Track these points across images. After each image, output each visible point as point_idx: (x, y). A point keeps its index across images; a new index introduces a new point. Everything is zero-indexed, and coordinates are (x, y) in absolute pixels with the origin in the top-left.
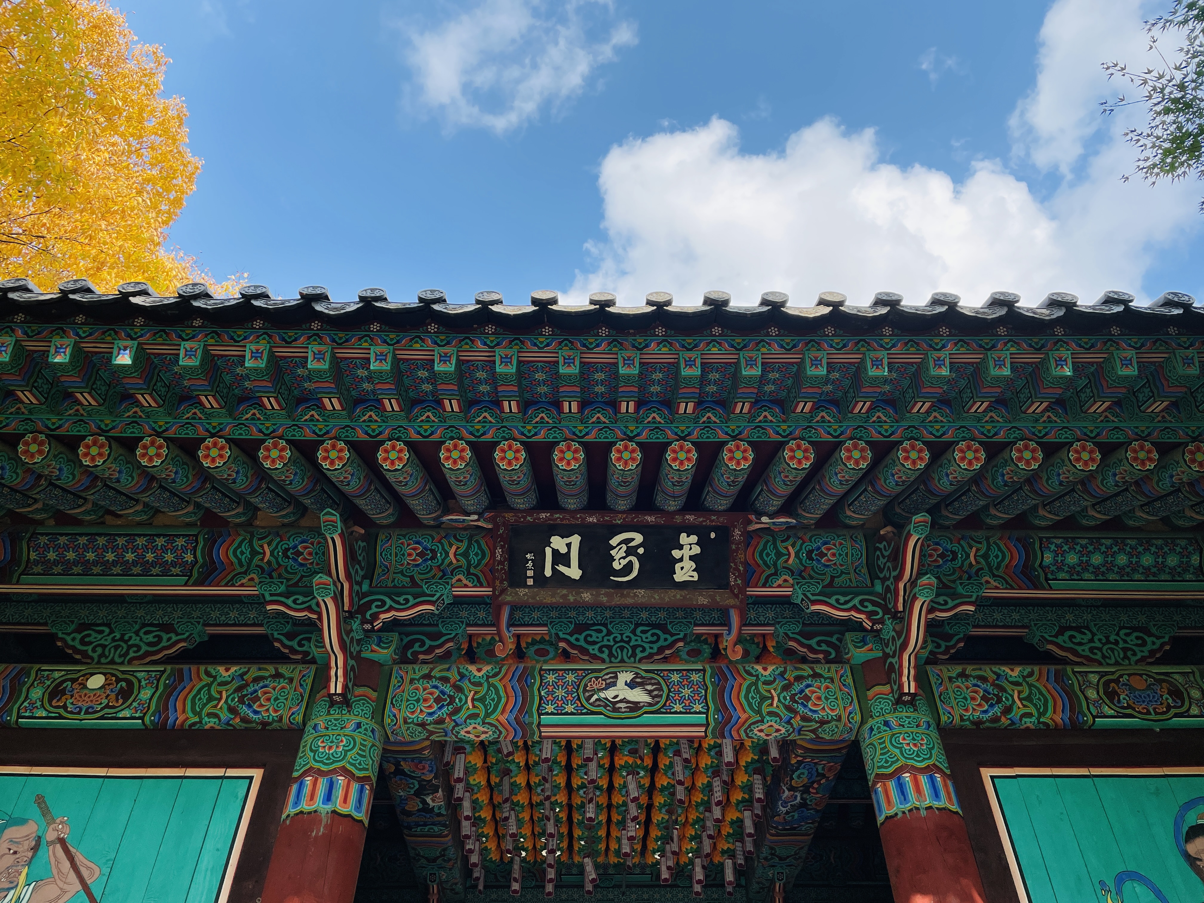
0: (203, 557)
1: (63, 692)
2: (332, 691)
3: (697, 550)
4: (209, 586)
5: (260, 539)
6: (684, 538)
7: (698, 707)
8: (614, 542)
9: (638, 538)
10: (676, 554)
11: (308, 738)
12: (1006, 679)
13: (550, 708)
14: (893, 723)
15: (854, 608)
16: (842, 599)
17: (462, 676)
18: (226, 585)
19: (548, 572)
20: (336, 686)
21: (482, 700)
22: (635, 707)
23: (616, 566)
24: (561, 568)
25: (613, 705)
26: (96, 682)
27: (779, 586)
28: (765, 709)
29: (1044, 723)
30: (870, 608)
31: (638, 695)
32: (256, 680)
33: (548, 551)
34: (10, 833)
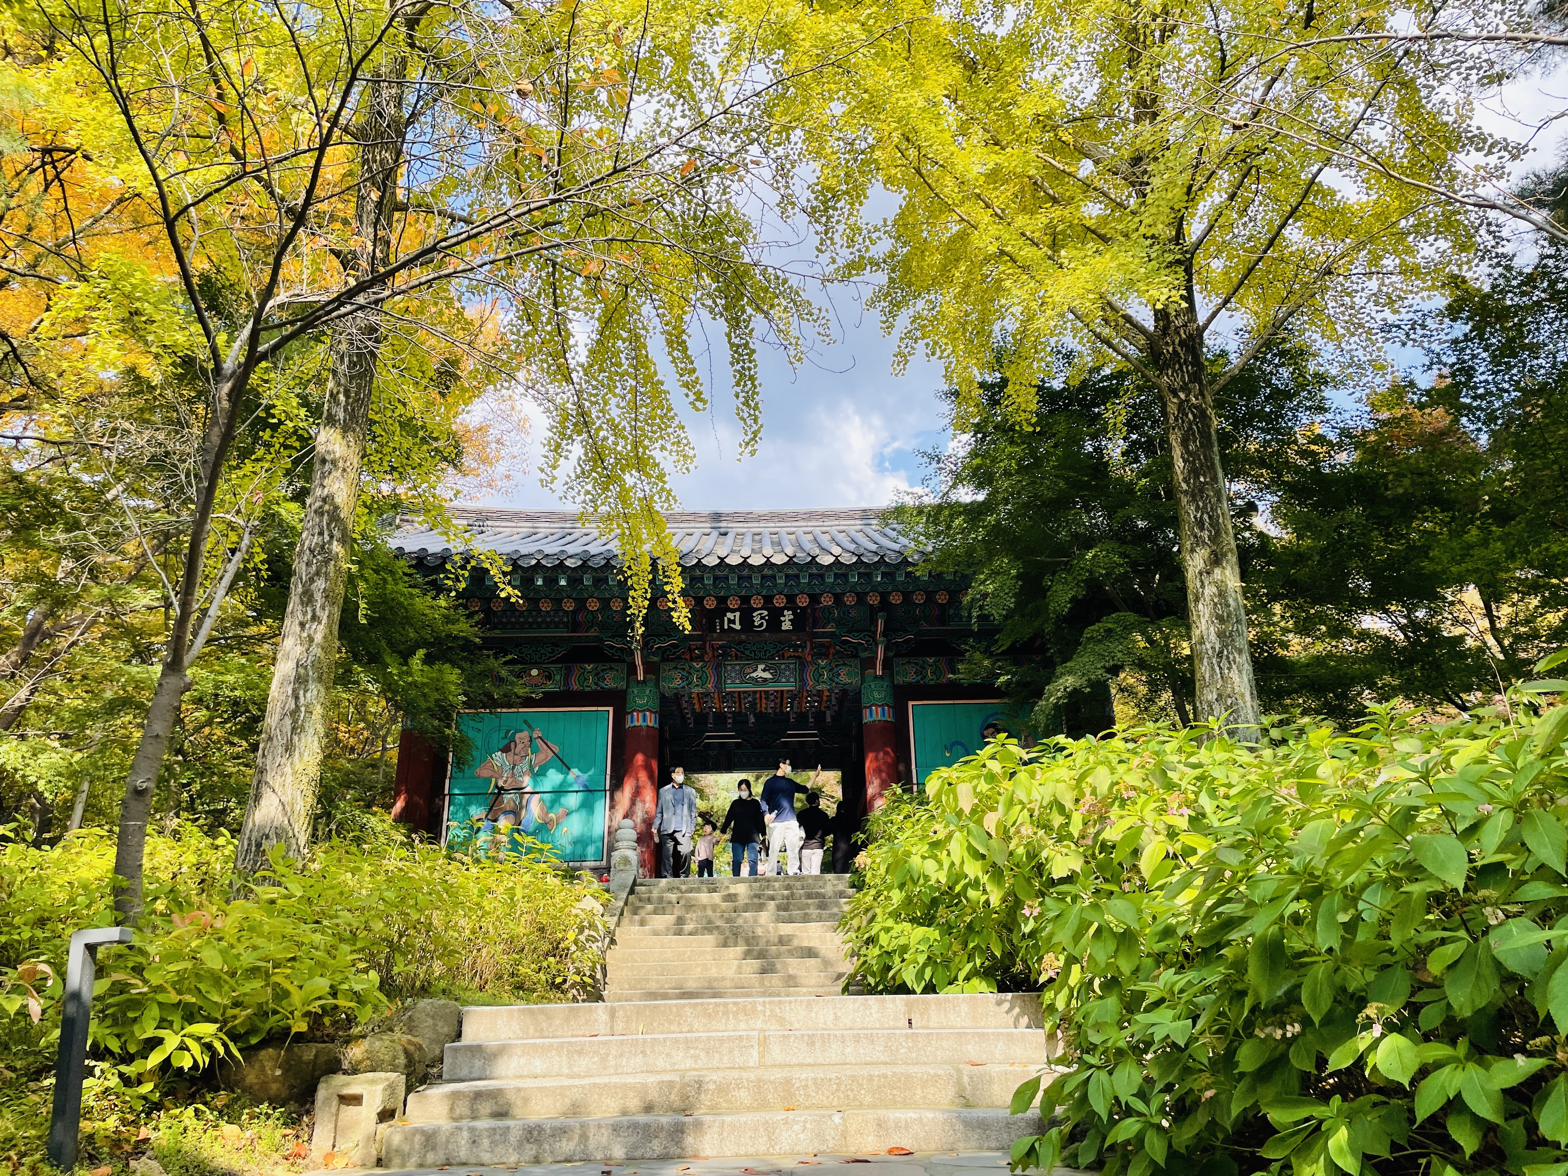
0: (572, 620)
1: (522, 678)
2: (639, 679)
3: (791, 617)
4: (578, 632)
6: (786, 613)
7: (792, 680)
8: (755, 615)
9: (766, 613)
10: (783, 619)
11: (630, 697)
12: (927, 663)
13: (729, 682)
14: (873, 686)
15: (860, 638)
16: (856, 635)
17: (691, 668)
18: (585, 632)
19: (726, 627)
20: (641, 677)
21: (700, 678)
22: (765, 680)
23: (756, 624)
24: (732, 626)
25: (755, 680)
26: (534, 672)
27: (829, 628)
28: (820, 680)
29: (938, 683)
30: (868, 638)
31: (767, 675)
32: (604, 670)
33: (726, 619)
34: (518, 735)
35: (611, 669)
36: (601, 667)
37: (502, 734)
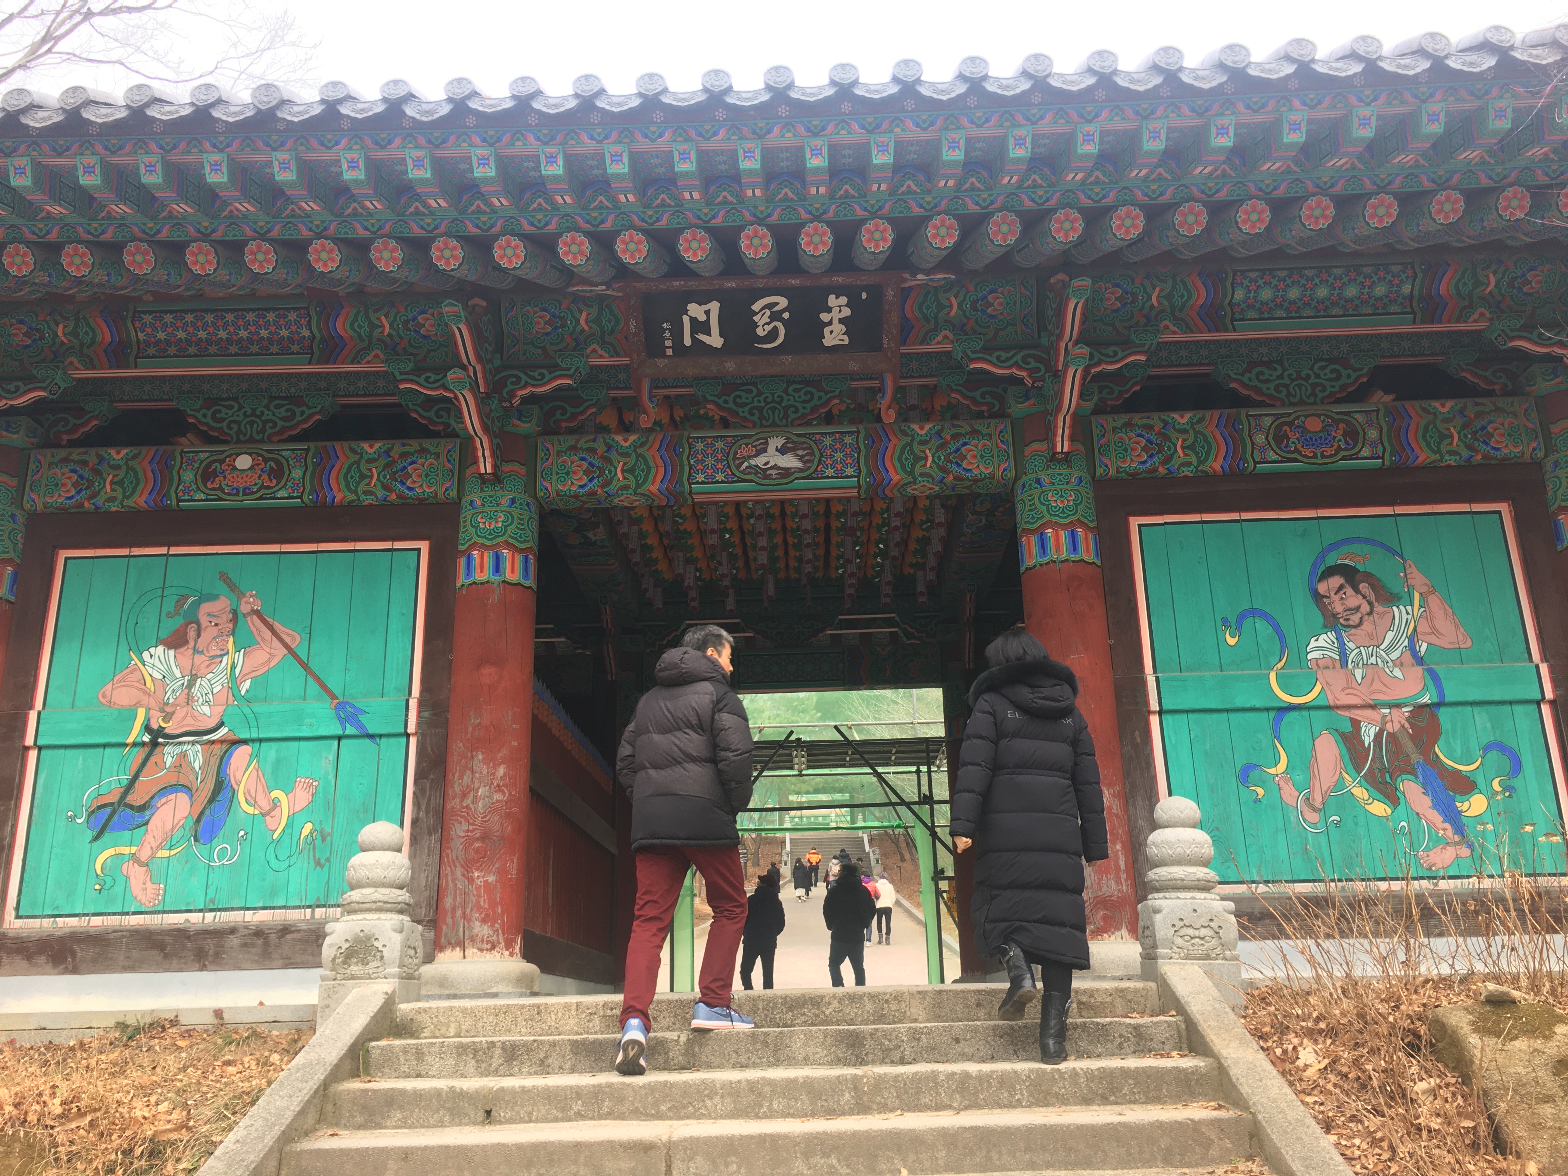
0: (320, 331)
1: (214, 474)
2: (483, 471)
3: (847, 312)
4: (334, 363)
5: (375, 311)
6: (832, 300)
7: (850, 471)
8: (756, 307)
9: (783, 302)
10: (825, 317)
11: (466, 514)
12: (1174, 427)
13: (700, 477)
14: (1045, 480)
15: (1016, 365)
16: (1004, 355)
17: (609, 448)
18: (352, 362)
19: (688, 342)
20: (486, 466)
21: (631, 471)
22: (786, 472)
23: (760, 332)
24: (702, 337)
25: (763, 472)
26: (244, 462)
27: (938, 343)
28: (918, 470)
29: (1202, 471)
30: (1033, 364)
31: (790, 461)
32: (403, 455)
33: (686, 319)
34: (206, 608)
35: (423, 451)
36: (398, 448)
37: (169, 605)
